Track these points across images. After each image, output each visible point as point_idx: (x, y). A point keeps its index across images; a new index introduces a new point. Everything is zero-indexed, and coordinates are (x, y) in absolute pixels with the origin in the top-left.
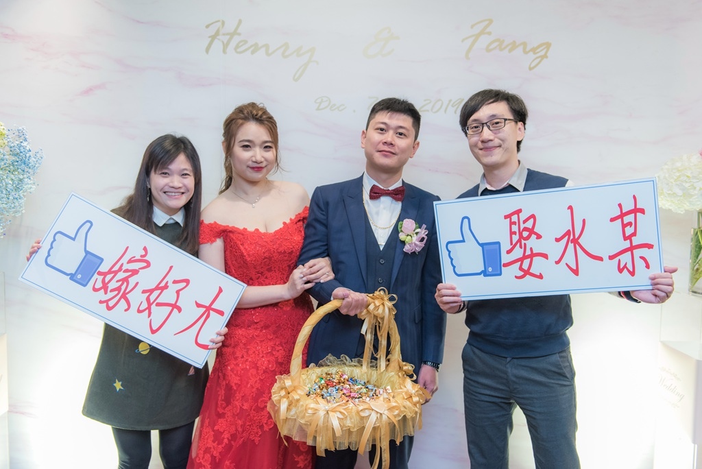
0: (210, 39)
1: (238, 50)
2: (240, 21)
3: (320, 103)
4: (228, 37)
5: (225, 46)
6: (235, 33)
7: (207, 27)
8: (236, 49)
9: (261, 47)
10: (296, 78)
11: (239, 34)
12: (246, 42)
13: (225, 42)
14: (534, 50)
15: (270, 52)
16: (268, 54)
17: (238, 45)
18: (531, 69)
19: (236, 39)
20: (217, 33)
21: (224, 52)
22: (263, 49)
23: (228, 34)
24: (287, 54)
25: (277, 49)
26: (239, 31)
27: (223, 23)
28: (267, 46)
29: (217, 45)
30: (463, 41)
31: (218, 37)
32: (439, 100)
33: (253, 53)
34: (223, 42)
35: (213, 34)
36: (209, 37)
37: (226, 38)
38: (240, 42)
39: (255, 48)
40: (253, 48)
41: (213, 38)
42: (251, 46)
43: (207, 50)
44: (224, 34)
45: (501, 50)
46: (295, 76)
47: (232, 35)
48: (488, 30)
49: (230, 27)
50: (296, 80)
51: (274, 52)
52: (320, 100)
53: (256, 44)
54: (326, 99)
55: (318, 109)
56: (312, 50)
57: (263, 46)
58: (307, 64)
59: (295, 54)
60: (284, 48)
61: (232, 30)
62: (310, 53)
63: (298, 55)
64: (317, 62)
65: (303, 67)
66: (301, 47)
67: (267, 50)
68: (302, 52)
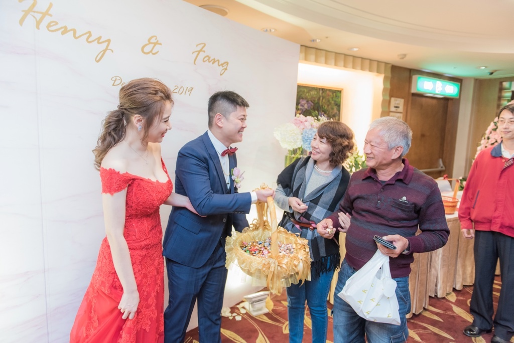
0: (23, 13)
1: (50, 29)
3: (115, 81)
4: (40, 15)
5: (38, 24)
6: (46, 13)
7: (21, 1)
8: (48, 26)
9: (69, 31)
10: (97, 60)
11: (51, 15)
12: (57, 23)
13: (38, 20)
14: (222, 65)
15: (77, 36)
16: (75, 37)
17: (49, 24)
18: (221, 75)
19: (47, 20)
20: (30, 10)
21: (37, 27)
22: (72, 32)
23: (41, 13)
24: (90, 40)
25: (85, 34)
26: (50, 12)
27: (36, 2)
28: (75, 31)
29: (30, 21)
30: (193, 53)
31: (31, 13)
32: (182, 87)
33: (63, 33)
34: (36, 18)
35: (26, 9)
36: (23, 11)
37: (39, 16)
38: (52, 22)
39: (65, 31)
40: (63, 29)
41: (26, 13)
42: (62, 28)
43: (21, 22)
44: (36, 12)
45: (209, 62)
46: (96, 58)
47: (44, 14)
48: (203, 50)
49: (42, 7)
50: (98, 61)
51: (80, 36)
52: (114, 79)
53: (65, 27)
54: (119, 78)
55: (113, 85)
56: (109, 41)
57: (71, 30)
58: (105, 51)
59: (97, 41)
60: (88, 35)
61: (44, 10)
62: (107, 43)
63: (99, 43)
64: (112, 51)
65: (102, 52)
66: (100, 37)
67: (74, 34)
68: (101, 41)
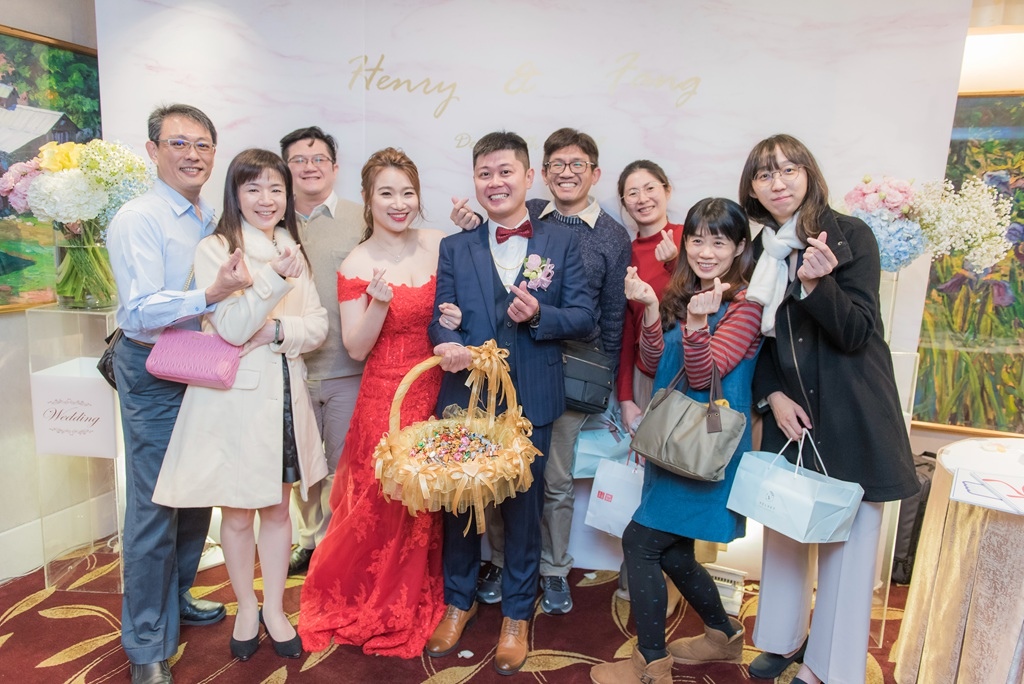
0: (353, 74)
1: (381, 86)
2: (383, 57)
3: (461, 140)
4: (371, 72)
5: (368, 82)
6: (378, 68)
7: (350, 62)
8: (380, 83)
9: (403, 83)
10: (437, 114)
11: (382, 70)
12: (388, 78)
13: (368, 78)
15: (412, 87)
16: (410, 90)
17: (381, 80)
18: (677, 106)
19: (379, 75)
20: (360, 69)
21: (367, 88)
22: (406, 84)
23: (371, 70)
24: (428, 90)
25: (423, 83)
26: (381, 67)
27: (366, 58)
28: (408, 82)
31: (361, 73)
33: (395, 89)
35: (356, 69)
37: (368, 74)
38: (383, 78)
39: (398, 84)
41: (356, 73)
42: (393, 83)
43: (350, 86)
44: (367, 70)
46: (436, 112)
47: (374, 71)
48: (633, 65)
49: (373, 63)
50: (437, 117)
51: (415, 88)
52: (459, 138)
53: (398, 80)
54: (465, 136)
55: (458, 147)
56: (453, 86)
58: (447, 101)
59: (437, 89)
60: (424, 85)
61: (374, 66)
62: (451, 89)
63: (439, 91)
64: (458, 99)
65: (444, 103)
66: (442, 83)
67: (409, 86)
68: (443, 88)
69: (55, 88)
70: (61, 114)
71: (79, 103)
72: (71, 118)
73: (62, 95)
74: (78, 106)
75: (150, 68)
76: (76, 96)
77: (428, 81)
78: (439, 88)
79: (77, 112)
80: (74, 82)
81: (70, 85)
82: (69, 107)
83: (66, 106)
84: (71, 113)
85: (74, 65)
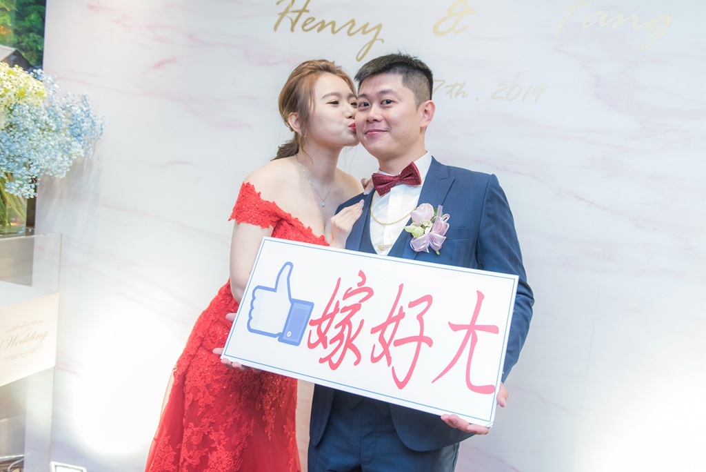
0: (279, 17)
1: (306, 28)
4: (297, 14)
5: (294, 24)
6: (304, 10)
7: (278, 3)
8: (305, 24)
9: (327, 25)
10: (359, 57)
11: (308, 11)
12: (313, 19)
13: (294, 20)
15: (336, 30)
16: (334, 32)
17: (306, 21)
19: (305, 16)
20: (287, 11)
21: (292, 30)
22: (330, 26)
23: (297, 11)
24: (352, 31)
25: (347, 24)
26: (307, 8)
28: (333, 23)
29: (286, 23)
31: (287, 14)
32: (518, 85)
33: (319, 31)
34: (291, 19)
35: (283, 11)
36: (279, 14)
37: (294, 16)
38: (308, 19)
39: (323, 25)
40: (319, 26)
41: (283, 15)
42: (319, 24)
43: (276, 28)
44: (293, 12)
46: (358, 55)
47: (300, 12)
49: (299, 4)
50: (358, 60)
51: (340, 29)
53: (323, 22)
56: (379, 27)
57: (329, 24)
58: (371, 43)
59: (361, 31)
60: (350, 25)
61: (301, 8)
62: (375, 31)
63: (364, 33)
64: (383, 41)
65: (367, 46)
66: (367, 25)
67: (333, 28)
68: (367, 29)
69: (10, 25)
70: (13, 50)
71: (35, 41)
72: (23, 54)
73: (16, 32)
74: (34, 45)
75: (91, 7)
76: (31, 35)
77: (353, 22)
78: (364, 30)
79: (31, 50)
80: (31, 21)
81: (27, 24)
82: (23, 44)
83: (19, 43)
84: (25, 50)
85: (33, 6)
